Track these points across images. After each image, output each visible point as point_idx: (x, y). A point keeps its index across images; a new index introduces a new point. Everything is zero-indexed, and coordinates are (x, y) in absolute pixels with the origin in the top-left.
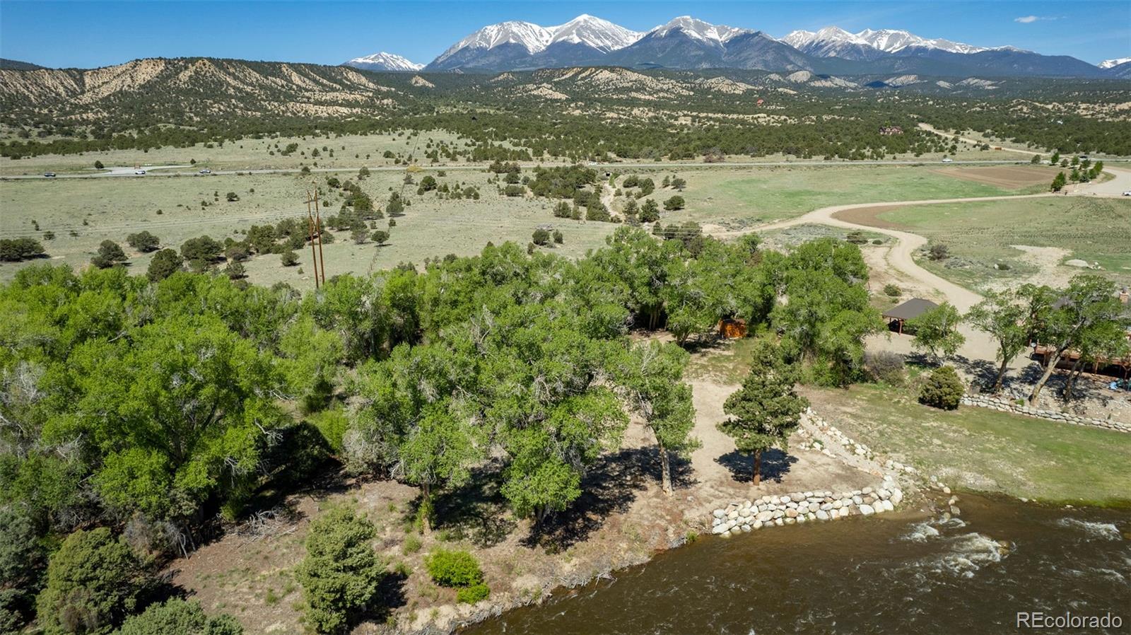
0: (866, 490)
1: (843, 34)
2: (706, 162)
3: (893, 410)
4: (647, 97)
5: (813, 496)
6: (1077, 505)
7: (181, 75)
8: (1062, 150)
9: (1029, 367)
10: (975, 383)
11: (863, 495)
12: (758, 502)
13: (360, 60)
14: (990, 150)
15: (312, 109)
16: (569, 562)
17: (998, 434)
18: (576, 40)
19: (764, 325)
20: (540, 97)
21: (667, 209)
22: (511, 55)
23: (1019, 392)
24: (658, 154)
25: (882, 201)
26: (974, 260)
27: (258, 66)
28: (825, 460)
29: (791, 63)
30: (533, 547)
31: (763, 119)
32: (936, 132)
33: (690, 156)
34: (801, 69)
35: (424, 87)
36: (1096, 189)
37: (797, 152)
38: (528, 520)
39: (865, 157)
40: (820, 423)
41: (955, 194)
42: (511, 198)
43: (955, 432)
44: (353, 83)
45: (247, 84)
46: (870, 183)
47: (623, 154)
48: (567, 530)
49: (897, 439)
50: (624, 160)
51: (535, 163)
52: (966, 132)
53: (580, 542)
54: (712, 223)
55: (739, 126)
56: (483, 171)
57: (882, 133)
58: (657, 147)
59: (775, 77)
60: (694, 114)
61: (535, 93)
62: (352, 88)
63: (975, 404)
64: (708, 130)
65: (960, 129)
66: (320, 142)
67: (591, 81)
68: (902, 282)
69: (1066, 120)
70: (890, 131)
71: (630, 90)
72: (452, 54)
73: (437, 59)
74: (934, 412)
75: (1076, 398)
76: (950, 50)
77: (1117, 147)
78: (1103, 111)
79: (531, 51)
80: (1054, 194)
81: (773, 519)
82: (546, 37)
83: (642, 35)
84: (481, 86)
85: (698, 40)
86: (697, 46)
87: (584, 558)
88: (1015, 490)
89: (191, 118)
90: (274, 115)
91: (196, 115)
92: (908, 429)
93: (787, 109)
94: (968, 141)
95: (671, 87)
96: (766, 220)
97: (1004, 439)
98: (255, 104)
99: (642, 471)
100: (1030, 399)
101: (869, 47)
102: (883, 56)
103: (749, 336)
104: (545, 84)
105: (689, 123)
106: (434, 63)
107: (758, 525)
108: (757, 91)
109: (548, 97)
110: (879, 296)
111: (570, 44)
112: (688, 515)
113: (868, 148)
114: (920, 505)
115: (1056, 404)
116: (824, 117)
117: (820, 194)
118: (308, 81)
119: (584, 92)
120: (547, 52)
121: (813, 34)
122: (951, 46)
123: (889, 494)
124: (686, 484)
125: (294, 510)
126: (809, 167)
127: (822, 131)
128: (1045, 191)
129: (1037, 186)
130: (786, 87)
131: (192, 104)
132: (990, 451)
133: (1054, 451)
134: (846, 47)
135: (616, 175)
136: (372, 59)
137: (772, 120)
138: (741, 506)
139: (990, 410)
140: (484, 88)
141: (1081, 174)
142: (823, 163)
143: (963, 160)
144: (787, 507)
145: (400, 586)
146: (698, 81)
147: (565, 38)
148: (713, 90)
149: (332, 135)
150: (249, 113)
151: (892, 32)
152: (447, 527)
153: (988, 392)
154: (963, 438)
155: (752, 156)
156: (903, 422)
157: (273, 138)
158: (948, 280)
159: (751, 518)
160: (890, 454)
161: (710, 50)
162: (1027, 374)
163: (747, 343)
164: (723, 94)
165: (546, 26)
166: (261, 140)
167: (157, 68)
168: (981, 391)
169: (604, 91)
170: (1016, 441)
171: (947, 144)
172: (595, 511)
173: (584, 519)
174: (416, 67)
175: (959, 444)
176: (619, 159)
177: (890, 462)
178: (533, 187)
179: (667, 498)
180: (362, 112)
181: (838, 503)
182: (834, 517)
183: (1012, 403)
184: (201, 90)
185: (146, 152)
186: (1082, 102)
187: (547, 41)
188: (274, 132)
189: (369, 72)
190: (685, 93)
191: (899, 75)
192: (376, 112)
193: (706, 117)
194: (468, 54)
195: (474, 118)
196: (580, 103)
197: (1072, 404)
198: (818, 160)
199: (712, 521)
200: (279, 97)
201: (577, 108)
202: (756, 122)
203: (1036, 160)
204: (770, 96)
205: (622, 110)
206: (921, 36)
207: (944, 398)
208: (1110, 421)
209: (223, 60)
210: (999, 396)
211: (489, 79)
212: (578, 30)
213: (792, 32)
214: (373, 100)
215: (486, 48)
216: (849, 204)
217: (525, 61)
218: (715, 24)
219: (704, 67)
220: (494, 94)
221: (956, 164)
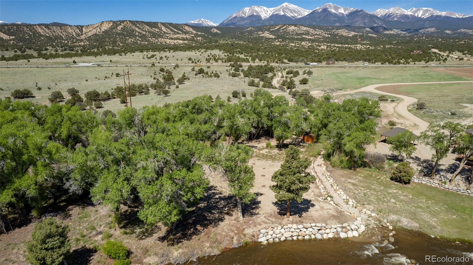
0: (344, 225)
1: (401, 10)
2: (326, 64)
3: (375, 182)
4: (310, 37)
5: (315, 226)
6: (463, 242)
7: (118, 27)
9: (453, 164)
10: (421, 171)
11: (343, 227)
12: (285, 227)
13: (193, 22)
14: (464, 60)
15: (168, 41)
16: (177, 251)
17: (428, 198)
18: (282, 13)
20: (264, 37)
21: (301, 84)
22: (254, 20)
23: (444, 177)
24: (306, 61)
26: (439, 110)
27: (149, 24)
28: (329, 207)
29: (376, 23)
30: (163, 242)
31: (359, 47)
32: (439, 52)
33: (320, 62)
34: (380, 26)
35: (216, 33)
37: (369, 61)
38: (167, 227)
39: (401, 63)
40: (335, 187)
41: (440, 80)
42: (233, 78)
43: (404, 196)
44: (187, 31)
45: (144, 31)
46: (399, 74)
47: (291, 60)
48: (182, 234)
49: (372, 198)
50: (291, 63)
51: (250, 64)
52: (454, 53)
53: (186, 241)
54: (318, 90)
55: (347, 50)
56: (227, 66)
57: (412, 53)
58: (306, 58)
59: (368, 29)
60: (329, 44)
61: (262, 35)
62: (186, 33)
63: (420, 182)
64: (333, 51)
65: (451, 51)
67: (286, 31)
68: (398, 119)
70: (417, 52)
71: (302, 34)
72: (230, 19)
73: (224, 22)
74: (397, 185)
76: (453, 16)
79: (263, 18)
81: (292, 236)
82: (269, 12)
83: (311, 11)
84: (240, 32)
85: (335, 13)
86: (335, 16)
87: (185, 250)
88: (428, 231)
89: (119, 44)
90: (153, 44)
91: (121, 43)
92: (379, 193)
93: (371, 43)
94: (454, 56)
95: (321, 33)
96: (344, 89)
97: (430, 202)
98: (146, 39)
99: (234, 206)
100: (450, 181)
101: (413, 15)
102: (420, 19)
103: (316, 142)
104: (266, 32)
105: (325, 48)
106: (222, 23)
107: (283, 239)
108: (359, 35)
109: (267, 37)
110: (385, 126)
111: (279, 15)
112: (247, 231)
113: (403, 59)
114: (373, 235)
115: (464, 185)
116: (387, 46)
117: (373, 79)
118: (168, 30)
119: (283, 35)
120: (270, 19)
121: (387, 10)
122: (453, 15)
123: (356, 227)
124: (252, 214)
125: (68, 213)
126: (373, 67)
127: (384, 52)
130: (372, 34)
131: (121, 39)
132: (421, 207)
133: (457, 211)
134: (402, 16)
135: (285, 69)
136: (197, 22)
137: (363, 47)
138: (276, 228)
139: (428, 185)
142: (380, 65)
143: (449, 65)
144: (301, 231)
146: (333, 31)
147: (277, 12)
148: (339, 35)
149: (172, 51)
150: (143, 42)
151: (425, 9)
152: (129, 227)
153: (428, 176)
154: (408, 200)
155: (348, 62)
156: (378, 189)
157: (147, 52)
158: (422, 119)
159: (280, 235)
160: (366, 206)
161: (340, 18)
162: (451, 168)
163: (314, 145)
164: (343, 36)
165: (270, 8)
166: (142, 53)
167: (109, 25)
168: (424, 175)
169: (291, 35)
170: (437, 203)
171: (443, 58)
172: (201, 225)
173: (194, 229)
174: (215, 25)
175: (404, 203)
176: (288, 63)
177: (365, 210)
178: (244, 73)
179: (239, 221)
180: (188, 42)
181: (328, 231)
182: (325, 238)
183: (440, 183)
184: (125, 33)
185: (96, 57)
187: (270, 14)
188: (149, 50)
189: (194, 27)
190: (327, 36)
191: (427, 28)
192: (194, 43)
193: (334, 46)
194: (236, 19)
195: (233, 45)
196: (280, 40)
198: (379, 64)
199: (259, 235)
200: (156, 36)
201: (278, 41)
202: (355, 48)
204: (365, 38)
205: (297, 43)
206: (439, 11)
207: (402, 178)
209: (135, 21)
210: (433, 178)
211: (244, 30)
212: (283, 9)
213: (378, 10)
214: (194, 38)
215: (244, 17)
216: (386, 83)
217: (260, 22)
218: (343, 7)
219: (337, 25)
220: (245, 36)
221: (444, 67)
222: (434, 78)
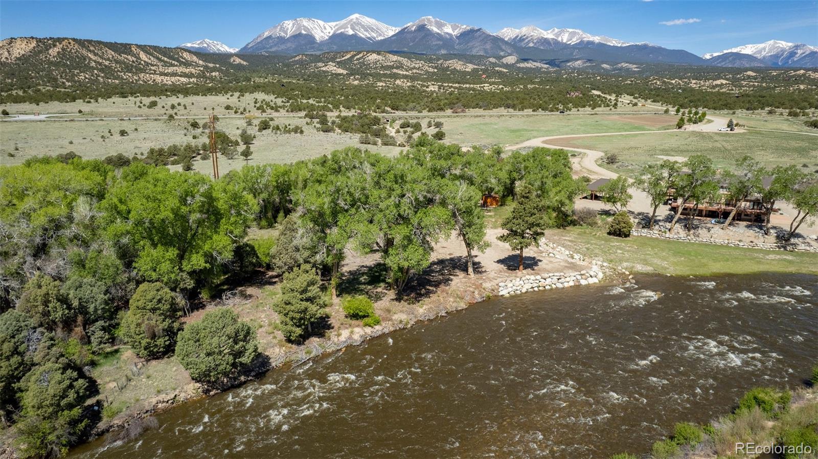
0: (582, 272)
1: (538, 31)
2: (453, 113)
3: (593, 238)
4: (405, 73)
5: (553, 276)
6: (695, 276)
7: (50, 51)
8: (682, 106)
9: (669, 215)
10: (639, 223)
11: (582, 275)
12: (523, 279)
13: (189, 45)
14: (638, 106)
15: (159, 79)
16: (422, 307)
17: (653, 247)
18: (351, 32)
19: (510, 198)
20: (327, 72)
22: (303, 42)
23: (663, 227)
24: (419, 108)
25: (573, 134)
26: (633, 163)
27: (113, 46)
28: (557, 260)
29: (503, 51)
30: (400, 302)
31: (487, 87)
32: (603, 95)
33: (442, 109)
34: (510, 55)
35: (240, 64)
36: (701, 127)
37: (514, 107)
38: (393, 291)
39: (559, 110)
40: (551, 245)
41: (619, 130)
42: (326, 133)
43: (629, 247)
44: (187, 61)
45: (105, 59)
46: (564, 124)
47: (395, 108)
48: (417, 294)
49: (597, 251)
50: (397, 112)
51: (336, 113)
52: (623, 96)
53: (426, 299)
55: (471, 92)
56: (300, 118)
57: (568, 96)
58: (419, 104)
59: (492, 60)
60: (439, 84)
61: (324, 69)
62: (187, 64)
63: (639, 234)
64: (451, 94)
65: (618, 94)
66: (174, 100)
67: (364, 62)
68: (591, 175)
69: (684, 90)
70: (574, 94)
71: (392, 67)
72: (258, 41)
73: (248, 45)
74: (616, 239)
75: (694, 229)
76: (609, 44)
77: (714, 105)
78: (706, 85)
79: (318, 39)
80: (679, 130)
81: (532, 288)
82: (329, 29)
83: (398, 29)
84: (283, 64)
85: (438, 34)
86: (437, 38)
87: (430, 306)
88: (663, 271)
89: (63, 83)
90: (129, 83)
91: (68, 81)
92: (602, 247)
93: (503, 81)
94: (624, 101)
95: (421, 66)
97: (656, 250)
98: (113, 74)
99: (453, 268)
100: (670, 230)
101: (556, 40)
102: (566, 46)
103: (501, 205)
104: (330, 63)
105: (437, 89)
106: (245, 48)
107: (524, 290)
108: (481, 69)
109: (333, 72)
111: (346, 35)
112: (484, 285)
113: (560, 104)
114: (613, 280)
115: (684, 232)
116: (529, 86)
117: (532, 130)
118: (152, 59)
119: (359, 68)
120: (330, 41)
121: (518, 31)
122: (609, 41)
123: (595, 274)
124: (481, 272)
125: (245, 294)
126: (523, 116)
127: (528, 94)
128: (673, 129)
129: (669, 126)
130: (501, 67)
131: (63, 73)
132: (649, 255)
133: (683, 254)
134: (540, 40)
135: (394, 121)
136: (199, 44)
137: (494, 88)
138: (514, 281)
139: (648, 237)
140: (285, 65)
141: (693, 119)
142: (532, 113)
143: (623, 111)
144: (540, 282)
145: (327, 321)
146: (439, 62)
147: (343, 30)
148: (450, 68)
149: (180, 96)
150: (110, 80)
151: (571, 30)
153: (647, 228)
154: (634, 250)
155: (484, 109)
156: (599, 244)
157: (135, 97)
159: (520, 287)
160: (594, 258)
161: (446, 41)
162: (668, 218)
163: (500, 210)
164: (458, 71)
165: (328, 22)
166: (127, 99)
167: (29, 45)
168: (643, 228)
169: (374, 68)
170: (663, 250)
171: (611, 102)
172: (431, 286)
173: (425, 289)
174: (232, 51)
175: (632, 252)
176: (393, 111)
177: (594, 262)
178: (340, 127)
179: (472, 279)
180: (197, 81)
181: (568, 279)
182: (566, 286)
183: (660, 233)
184: (68, 63)
185: (38, 105)
186: (693, 79)
187: (329, 33)
188: (135, 94)
189: (199, 53)
190: (431, 70)
191: (576, 60)
192: (208, 81)
193: (448, 86)
194: (271, 41)
195: (283, 85)
196: (357, 76)
197: (692, 231)
198: (529, 111)
199: (498, 289)
200: (132, 70)
201: (356, 79)
202: (482, 89)
203: (667, 111)
204: (491, 73)
205: (388, 81)
206: (590, 34)
207: (622, 230)
208: (711, 239)
209: (85, 40)
210: (653, 229)
211: (288, 60)
212: (352, 25)
213: (503, 29)
214: (204, 73)
215: (285, 37)
216: (553, 136)
217: (314, 47)
218: (450, 23)
219: (443, 52)
220: (294, 69)
221: (618, 114)
222: (612, 129)
